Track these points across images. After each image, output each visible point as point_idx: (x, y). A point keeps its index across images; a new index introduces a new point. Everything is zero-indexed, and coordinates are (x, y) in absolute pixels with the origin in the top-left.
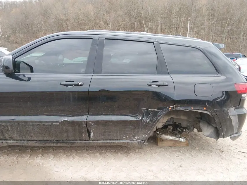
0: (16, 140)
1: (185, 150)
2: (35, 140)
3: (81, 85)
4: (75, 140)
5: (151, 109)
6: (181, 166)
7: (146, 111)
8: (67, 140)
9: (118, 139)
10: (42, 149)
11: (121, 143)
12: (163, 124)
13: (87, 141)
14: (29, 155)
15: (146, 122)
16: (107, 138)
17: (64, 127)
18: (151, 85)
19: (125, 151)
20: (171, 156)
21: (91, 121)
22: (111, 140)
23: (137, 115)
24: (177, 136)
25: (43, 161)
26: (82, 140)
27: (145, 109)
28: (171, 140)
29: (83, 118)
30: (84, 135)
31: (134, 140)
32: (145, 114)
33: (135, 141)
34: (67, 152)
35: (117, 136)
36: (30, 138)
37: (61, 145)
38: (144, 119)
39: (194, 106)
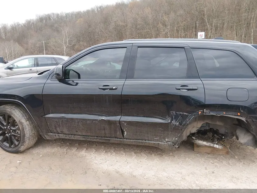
0: (66, 134)
1: (224, 158)
2: (80, 135)
3: (115, 89)
4: (111, 138)
5: (180, 113)
6: (213, 172)
7: (175, 114)
8: (105, 137)
9: (150, 139)
10: (87, 145)
11: (152, 143)
12: (198, 129)
13: (121, 139)
14: (76, 148)
15: (176, 125)
16: (139, 138)
17: (102, 125)
18: (180, 89)
19: (159, 153)
20: (206, 162)
21: (123, 121)
22: (142, 140)
23: (166, 118)
24: (214, 143)
25: (86, 154)
26: (117, 138)
27: (174, 112)
28: (206, 146)
29: (117, 118)
30: (119, 133)
31: (164, 142)
32: (174, 118)
33: (166, 143)
34: (107, 149)
35: (148, 137)
36: (76, 133)
37: (100, 141)
38: (173, 122)
39: (226, 111)
